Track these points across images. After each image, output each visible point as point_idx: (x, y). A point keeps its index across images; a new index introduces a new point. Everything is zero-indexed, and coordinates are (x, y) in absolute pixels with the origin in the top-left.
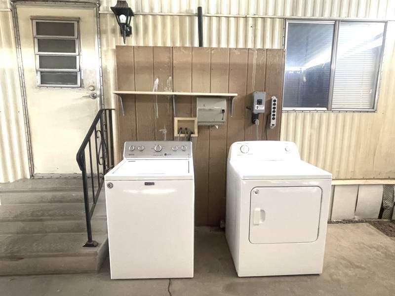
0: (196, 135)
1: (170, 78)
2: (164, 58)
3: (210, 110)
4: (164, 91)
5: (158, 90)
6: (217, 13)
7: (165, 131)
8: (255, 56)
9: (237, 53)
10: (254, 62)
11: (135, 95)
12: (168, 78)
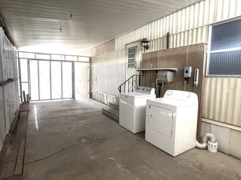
0: (163, 86)
1: (156, 63)
2: (154, 56)
3: (161, 75)
4: (154, 68)
5: (152, 68)
6: (176, 32)
7: (153, 84)
8: (188, 49)
9: (180, 49)
10: (188, 52)
11: (146, 70)
12: (155, 63)
